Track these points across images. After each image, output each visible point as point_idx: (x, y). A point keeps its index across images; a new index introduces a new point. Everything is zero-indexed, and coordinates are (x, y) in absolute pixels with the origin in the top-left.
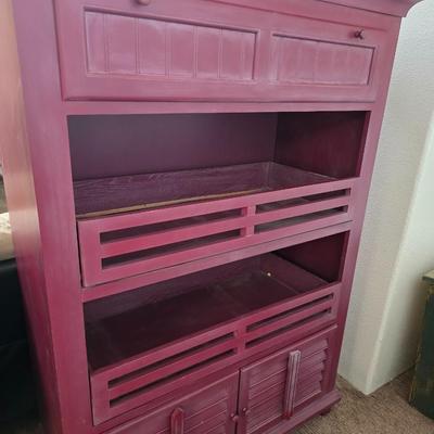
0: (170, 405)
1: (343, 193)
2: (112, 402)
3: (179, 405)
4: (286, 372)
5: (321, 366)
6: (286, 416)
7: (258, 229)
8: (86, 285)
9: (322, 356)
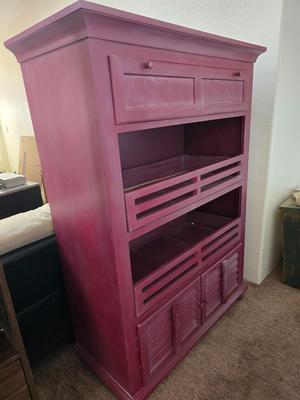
0: (171, 301)
1: (236, 164)
2: (145, 301)
3: (176, 300)
4: (222, 275)
5: (236, 269)
6: (223, 301)
7: (203, 190)
8: (131, 230)
9: (236, 263)
